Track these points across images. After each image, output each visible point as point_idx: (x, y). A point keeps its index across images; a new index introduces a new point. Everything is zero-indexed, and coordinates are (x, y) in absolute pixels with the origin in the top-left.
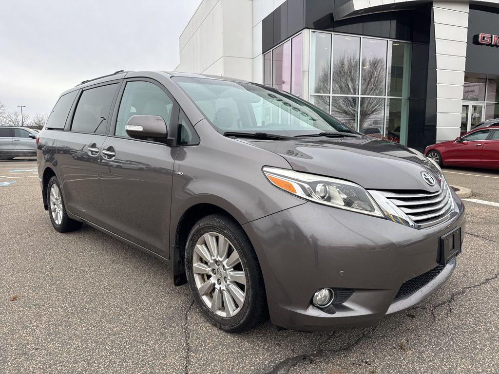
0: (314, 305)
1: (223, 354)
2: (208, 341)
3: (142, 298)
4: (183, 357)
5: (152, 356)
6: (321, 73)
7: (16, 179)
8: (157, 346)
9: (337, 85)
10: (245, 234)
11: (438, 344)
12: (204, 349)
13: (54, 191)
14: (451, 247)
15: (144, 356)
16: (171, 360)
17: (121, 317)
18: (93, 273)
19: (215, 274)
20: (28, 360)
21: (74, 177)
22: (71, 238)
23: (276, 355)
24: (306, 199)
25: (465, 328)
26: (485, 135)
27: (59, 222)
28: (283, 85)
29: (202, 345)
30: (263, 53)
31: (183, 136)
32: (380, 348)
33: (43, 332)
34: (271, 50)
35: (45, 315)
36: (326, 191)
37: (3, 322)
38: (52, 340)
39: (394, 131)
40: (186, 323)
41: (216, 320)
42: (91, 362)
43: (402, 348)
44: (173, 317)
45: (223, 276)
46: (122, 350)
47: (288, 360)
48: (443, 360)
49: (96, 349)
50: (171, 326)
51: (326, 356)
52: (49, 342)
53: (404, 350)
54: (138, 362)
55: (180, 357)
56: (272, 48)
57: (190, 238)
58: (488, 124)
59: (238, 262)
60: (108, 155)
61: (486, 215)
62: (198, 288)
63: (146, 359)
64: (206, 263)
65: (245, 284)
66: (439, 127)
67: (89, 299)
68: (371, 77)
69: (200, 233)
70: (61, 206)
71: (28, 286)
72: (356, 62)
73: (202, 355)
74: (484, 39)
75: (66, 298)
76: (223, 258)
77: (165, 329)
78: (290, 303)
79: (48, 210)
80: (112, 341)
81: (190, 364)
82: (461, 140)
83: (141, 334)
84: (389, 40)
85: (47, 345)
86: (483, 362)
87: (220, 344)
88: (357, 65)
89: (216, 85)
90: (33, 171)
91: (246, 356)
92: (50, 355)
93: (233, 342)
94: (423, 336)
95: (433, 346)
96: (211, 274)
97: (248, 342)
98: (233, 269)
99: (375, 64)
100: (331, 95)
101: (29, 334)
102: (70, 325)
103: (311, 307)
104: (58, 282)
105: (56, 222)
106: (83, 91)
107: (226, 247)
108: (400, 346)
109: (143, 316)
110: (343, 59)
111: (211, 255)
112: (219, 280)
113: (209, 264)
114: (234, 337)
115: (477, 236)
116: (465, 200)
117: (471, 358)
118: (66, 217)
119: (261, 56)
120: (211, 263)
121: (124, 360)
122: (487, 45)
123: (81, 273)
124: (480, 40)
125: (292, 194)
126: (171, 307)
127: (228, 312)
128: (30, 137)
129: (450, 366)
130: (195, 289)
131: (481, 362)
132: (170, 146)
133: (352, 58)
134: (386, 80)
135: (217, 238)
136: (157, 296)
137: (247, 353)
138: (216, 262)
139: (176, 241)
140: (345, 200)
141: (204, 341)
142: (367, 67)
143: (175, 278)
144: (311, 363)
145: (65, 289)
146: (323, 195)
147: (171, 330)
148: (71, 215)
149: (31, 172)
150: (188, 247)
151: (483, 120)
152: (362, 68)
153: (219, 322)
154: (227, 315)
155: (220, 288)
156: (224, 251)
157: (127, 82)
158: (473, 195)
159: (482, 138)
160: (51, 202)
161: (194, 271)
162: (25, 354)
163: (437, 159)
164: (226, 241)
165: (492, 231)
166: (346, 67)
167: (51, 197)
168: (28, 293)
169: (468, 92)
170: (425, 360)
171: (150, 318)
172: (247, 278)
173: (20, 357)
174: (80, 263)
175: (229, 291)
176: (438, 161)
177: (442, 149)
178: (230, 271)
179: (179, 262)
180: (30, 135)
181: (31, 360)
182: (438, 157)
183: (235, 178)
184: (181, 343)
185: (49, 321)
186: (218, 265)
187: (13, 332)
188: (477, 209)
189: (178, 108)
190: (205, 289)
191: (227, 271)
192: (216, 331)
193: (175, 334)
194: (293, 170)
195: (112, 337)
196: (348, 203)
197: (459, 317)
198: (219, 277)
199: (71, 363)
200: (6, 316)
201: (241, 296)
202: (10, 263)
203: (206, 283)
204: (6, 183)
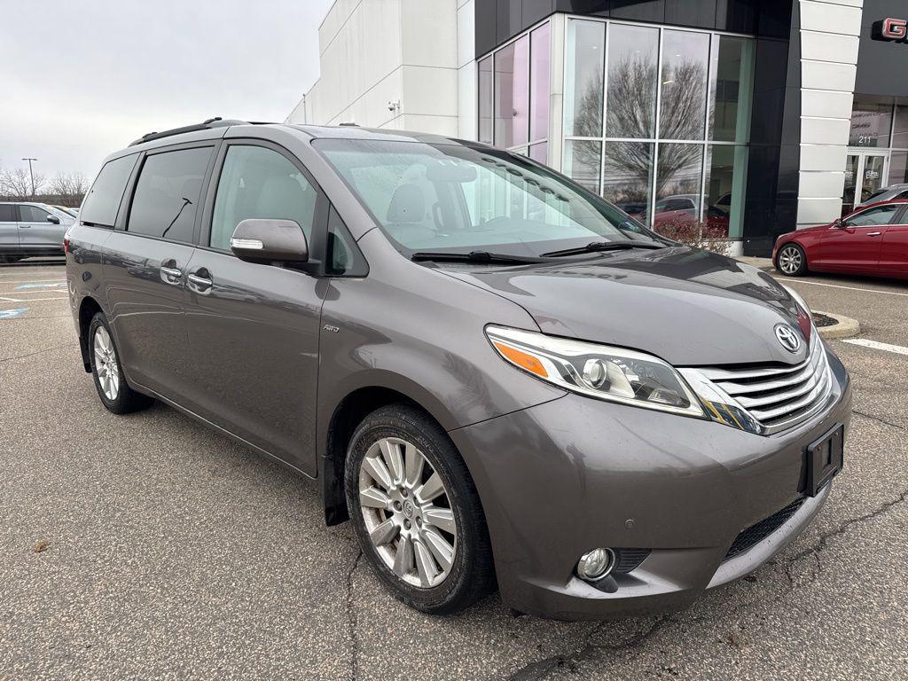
0: (579, 577)
1: (418, 655)
2: (389, 631)
3: (269, 546)
4: (348, 662)
5: (292, 660)
6: (585, 93)
7: (27, 304)
8: (300, 639)
9: (614, 116)
10: (453, 446)
11: (797, 634)
12: (384, 645)
13: (102, 339)
14: (825, 461)
15: (278, 659)
16: (326, 667)
17: (234, 584)
18: (180, 495)
19: (400, 510)
20: (74, 669)
21: (133, 309)
22: (135, 426)
23: (511, 656)
24: (566, 389)
25: (844, 601)
26: (889, 215)
27: (112, 395)
28: (515, 118)
29: (379, 638)
30: (476, 59)
31: (336, 258)
32: (694, 642)
33: (97, 613)
34: (492, 53)
35: (99, 579)
36: (602, 372)
37: (25, 593)
38: (115, 629)
39: (719, 203)
40: (350, 595)
41: (403, 592)
42: (185, 671)
43: (732, 641)
44: (326, 583)
45: (415, 515)
46: (239, 648)
47: (531, 666)
48: (805, 665)
49: (193, 645)
50: (322, 601)
51: (598, 657)
52: (108, 634)
53: (737, 645)
54: (268, 672)
55: (342, 662)
56: (493, 49)
57: (353, 444)
58: (893, 192)
59: (442, 492)
60: (199, 284)
61: (886, 373)
62: (370, 533)
63: (282, 667)
64: (383, 490)
65: (455, 533)
66: (802, 198)
67: (174, 549)
68: (678, 99)
69: (371, 437)
70: (115, 368)
71: (64, 523)
72: (651, 71)
73: (381, 657)
74: (892, 30)
75: (135, 546)
76: (414, 484)
77: (313, 606)
78: (536, 573)
79: (91, 372)
80: (221, 631)
81: (359, 675)
82: (842, 225)
83: (271, 618)
84: (713, 32)
85: (105, 639)
86: (875, 668)
87: (411, 636)
88: (652, 76)
89: (395, 152)
90: (58, 288)
91: (458, 658)
92: (112, 659)
93: (434, 632)
94: (770, 618)
95: (787, 637)
96: (394, 509)
97: (461, 632)
98: (432, 504)
99: (685, 75)
100: (604, 139)
101: (72, 618)
102: (144, 600)
103: (574, 579)
104: (118, 514)
105: (108, 394)
106: (146, 157)
107: (418, 465)
108: (729, 638)
109: (273, 581)
110: (626, 66)
111: (393, 477)
112: (406, 520)
113: (388, 492)
114: (435, 622)
115: (869, 416)
116: (848, 341)
117: (856, 661)
118: (124, 388)
119: (473, 65)
120: (392, 491)
121: (243, 668)
122: (898, 41)
123: (158, 496)
124: (884, 30)
125: (540, 379)
126: (321, 563)
127: (424, 578)
128: (50, 220)
129: (818, 677)
130: (363, 533)
131: (873, 669)
132: (313, 276)
133: (643, 63)
134: (707, 103)
135: (403, 449)
136: (295, 541)
137: (459, 654)
138: (401, 489)
139: (328, 447)
140: (635, 387)
141: (383, 631)
142: (671, 81)
143: (328, 511)
144: (573, 672)
145: (132, 527)
146: (595, 379)
147: (323, 608)
148: (133, 384)
149: (55, 288)
150: (351, 460)
151: (884, 184)
152: (662, 83)
153: (408, 595)
154: (423, 584)
155: (410, 536)
156: (416, 472)
157: (229, 145)
158: (863, 332)
159: (882, 220)
160: (96, 358)
161: (362, 502)
162: (68, 657)
163: (798, 259)
164: (418, 453)
165: (896, 405)
166: (631, 81)
167: (96, 349)
168: (66, 537)
169: (858, 126)
170: (774, 665)
171: (285, 585)
172: (458, 525)
173: (60, 662)
174: (154, 477)
175: (425, 541)
176: (799, 262)
177: (806, 241)
178: (428, 508)
179: (335, 485)
180: (49, 217)
181: (80, 667)
182: (799, 255)
183: (436, 344)
184: (342, 634)
185: (107, 593)
186: (406, 496)
187: (44, 614)
188: (868, 360)
189: (325, 205)
190: (382, 536)
191: (423, 508)
192: (402, 610)
193: (331, 617)
194: (541, 332)
195: (221, 624)
196: (641, 392)
197: (835, 580)
198: (407, 515)
199: (150, 674)
200: (29, 583)
201: (447, 553)
202: (30, 476)
203: (383, 525)
204: (12, 313)
